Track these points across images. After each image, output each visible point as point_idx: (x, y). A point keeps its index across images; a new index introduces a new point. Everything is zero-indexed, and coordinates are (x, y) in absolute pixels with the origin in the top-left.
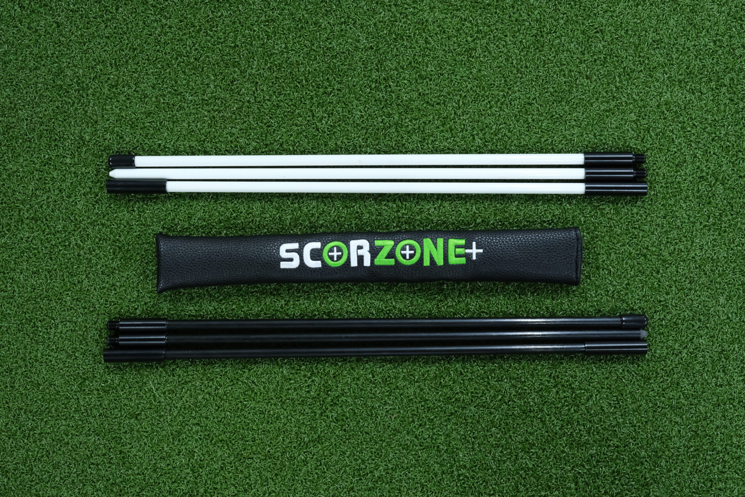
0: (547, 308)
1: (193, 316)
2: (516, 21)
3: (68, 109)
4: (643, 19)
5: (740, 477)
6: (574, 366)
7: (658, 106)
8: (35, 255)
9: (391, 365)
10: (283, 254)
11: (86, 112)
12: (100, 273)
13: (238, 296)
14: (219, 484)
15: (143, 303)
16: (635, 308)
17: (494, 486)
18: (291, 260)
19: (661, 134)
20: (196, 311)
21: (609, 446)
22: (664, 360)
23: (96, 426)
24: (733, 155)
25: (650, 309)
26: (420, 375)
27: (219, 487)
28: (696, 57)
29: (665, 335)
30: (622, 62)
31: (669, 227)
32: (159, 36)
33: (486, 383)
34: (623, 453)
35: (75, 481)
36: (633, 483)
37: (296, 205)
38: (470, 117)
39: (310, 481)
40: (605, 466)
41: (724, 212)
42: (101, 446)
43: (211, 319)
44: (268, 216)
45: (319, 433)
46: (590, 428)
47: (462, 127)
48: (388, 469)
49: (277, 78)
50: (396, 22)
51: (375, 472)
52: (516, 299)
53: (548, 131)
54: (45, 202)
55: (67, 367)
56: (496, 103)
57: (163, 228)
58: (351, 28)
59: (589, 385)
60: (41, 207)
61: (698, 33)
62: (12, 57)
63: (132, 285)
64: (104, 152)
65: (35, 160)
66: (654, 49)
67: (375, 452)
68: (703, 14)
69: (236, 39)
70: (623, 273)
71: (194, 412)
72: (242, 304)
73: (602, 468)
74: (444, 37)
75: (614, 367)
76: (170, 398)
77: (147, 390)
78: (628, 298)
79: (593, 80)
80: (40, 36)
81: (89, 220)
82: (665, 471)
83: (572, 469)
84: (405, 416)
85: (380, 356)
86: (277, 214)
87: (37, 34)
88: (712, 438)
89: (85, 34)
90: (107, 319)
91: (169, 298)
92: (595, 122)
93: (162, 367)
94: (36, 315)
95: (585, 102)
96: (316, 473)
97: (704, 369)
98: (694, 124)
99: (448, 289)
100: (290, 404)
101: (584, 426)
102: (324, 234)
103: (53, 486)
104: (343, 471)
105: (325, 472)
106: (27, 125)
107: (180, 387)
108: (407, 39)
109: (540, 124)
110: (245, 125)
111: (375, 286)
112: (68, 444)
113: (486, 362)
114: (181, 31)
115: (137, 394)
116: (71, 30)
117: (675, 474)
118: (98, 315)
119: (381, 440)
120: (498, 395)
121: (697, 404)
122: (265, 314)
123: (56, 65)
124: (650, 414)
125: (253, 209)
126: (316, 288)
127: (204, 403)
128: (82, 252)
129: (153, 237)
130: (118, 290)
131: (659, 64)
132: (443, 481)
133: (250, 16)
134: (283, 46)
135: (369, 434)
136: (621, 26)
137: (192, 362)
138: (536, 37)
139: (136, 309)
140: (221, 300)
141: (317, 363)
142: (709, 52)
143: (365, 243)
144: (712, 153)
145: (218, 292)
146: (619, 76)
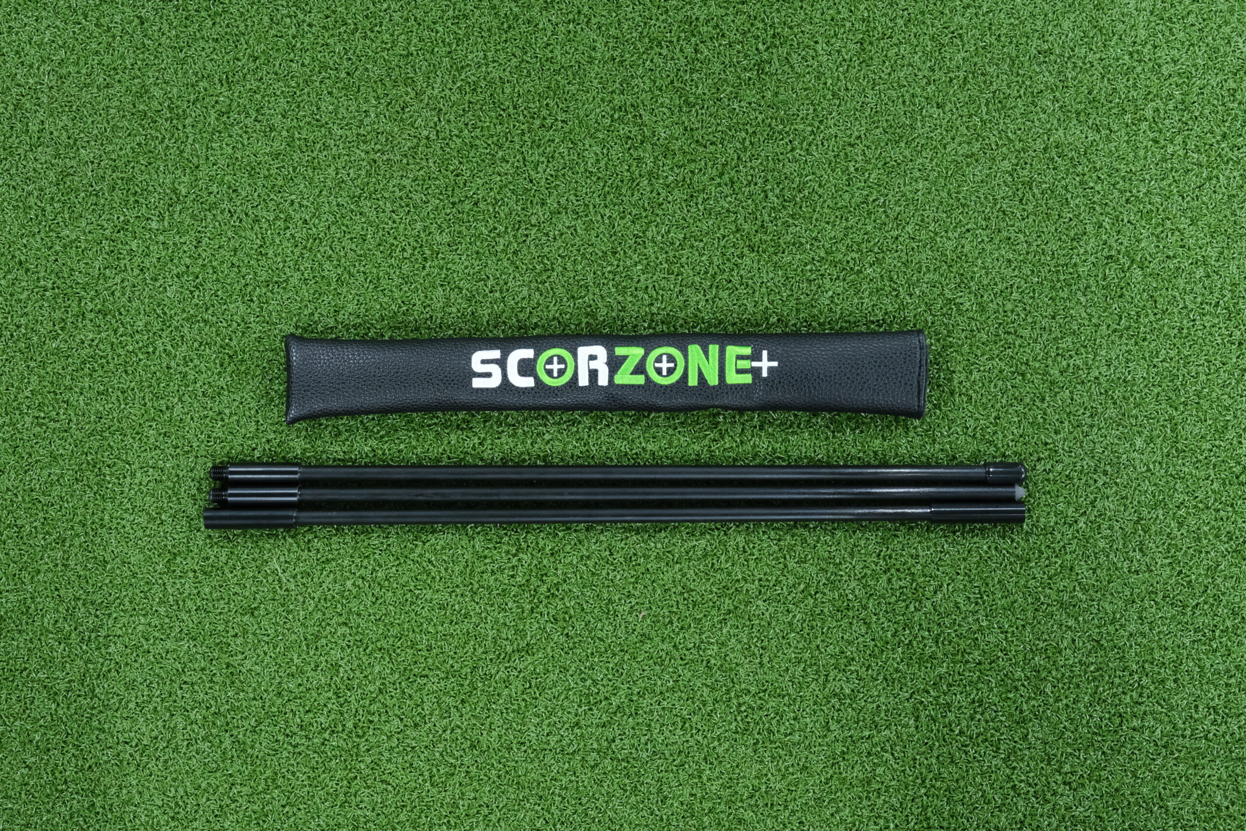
0: (875, 453)
1: (339, 460)
2: (832, 20)
3: (155, 148)
4: (1023, 18)
5: (1164, 710)
6: (914, 540)
7: (1045, 149)
8: (103, 367)
9: (639, 537)
10: (476, 365)
11: (182, 152)
12: (201, 394)
13: (407, 430)
14: (376, 714)
15: (264, 440)
16: (1007, 453)
17: (792, 722)
18: (488, 375)
19: (1049, 192)
20: (344, 452)
21: (967, 662)
22: (1051, 533)
23: (191, 625)
24: (1158, 225)
25: (1031, 455)
26: (681, 552)
27: (376, 720)
28: (1103, 77)
29: (1053, 494)
30: (991, 83)
31: (1061, 332)
32: (294, 37)
33: (781, 566)
34: (988, 673)
35: (159, 708)
36: (1003, 719)
37: (498, 295)
38: (761, 163)
39: (514, 711)
40: (961, 693)
41: (1143, 310)
42: (198, 656)
43: (366, 466)
44: (454, 310)
45: (529, 638)
46: (939, 635)
47: (750, 178)
48: (632, 694)
49: (470, 102)
50: (651, 19)
51: (613, 699)
52: (827, 438)
53: (880, 186)
54: (119, 287)
55: (149, 536)
56: (801, 143)
57: (297, 327)
58: (582, 29)
59: (938, 570)
60: (113, 293)
61: (1106, 40)
62: (71, 69)
63: (247, 413)
64: (207, 213)
65: (104, 223)
66: (1039, 65)
67: (613, 669)
68: (1115, 11)
69: (409, 44)
70: (990, 400)
71: (339, 606)
72: (414, 443)
73: (956, 695)
74: (724, 43)
75: (975, 543)
76: (303, 584)
77: (268, 571)
78: (998, 438)
79: (947, 109)
80: (114, 37)
81: (185, 315)
82: (1051, 700)
83: (911, 698)
84: (659, 614)
85: (621, 522)
86: (469, 307)
87: (109, 34)
88: (1123, 652)
89: (182, 36)
90: (210, 465)
91: (304, 433)
92: (950, 173)
93: (292, 537)
94: (103, 457)
95: (934, 143)
96: (523, 700)
97: (1111, 546)
98: (1099, 178)
99: (725, 423)
100: (484, 595)
101: (929, 631)
102: (538, 337)
103: (125, 715)
104: (563, 696)
105: (536, 699)
106: (92, 171)
107: (319, 568)
108: (667, 47)
109: (867, 175)
110: (421, 172)
111: (614, 418)
112: (149, 652)
113: (781, 533)
114: (327, 31)
115: (254, 577)
116: (160, 29)
117: (1067, 705)
118: (197, 457)
119: (622, 651)
120: (799, 584)
121: (1101, 600)
122: (449, 458)
123: (139, 80)
124: (1030, 614)
125: (432, 299)
126: (525, 420)
127: (354, 591)
128: (173, 364)
129: (281, 341)
130: (227, 421)
131: (1047, 87)
132: (716, 713)
133: (432, 9)
134: (481, 54)
135: (604, 641)
136: (990, 29)
137: (337, 530)
138: (862, 44)
139: (254, 449)
140: (382, 437)
141: (527, 533)
142: (1122, 69)
143: (600, 351)
144: (1126, 220)
145: (379, 424)
146: (987, 105)
